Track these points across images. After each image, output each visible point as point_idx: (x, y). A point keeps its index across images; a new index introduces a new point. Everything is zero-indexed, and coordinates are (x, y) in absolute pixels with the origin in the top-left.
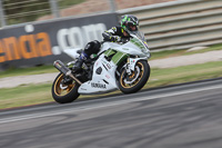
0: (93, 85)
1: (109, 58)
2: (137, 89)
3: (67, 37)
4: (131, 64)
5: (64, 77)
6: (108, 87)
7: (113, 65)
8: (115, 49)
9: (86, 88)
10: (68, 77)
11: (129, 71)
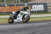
0: (17, 20)
1: (21, 15)
2: (26, 22)
3: (34, 7)
4: (26, 16)
5: (11, 18)
6: (20, 21)
7: (22, 16)
8: (23, 12)
9: (15, 21)
10: (12, 18)
11: (25, 18)
